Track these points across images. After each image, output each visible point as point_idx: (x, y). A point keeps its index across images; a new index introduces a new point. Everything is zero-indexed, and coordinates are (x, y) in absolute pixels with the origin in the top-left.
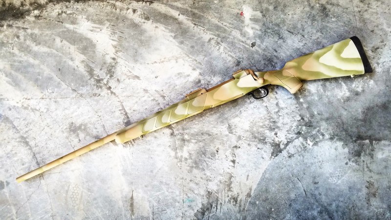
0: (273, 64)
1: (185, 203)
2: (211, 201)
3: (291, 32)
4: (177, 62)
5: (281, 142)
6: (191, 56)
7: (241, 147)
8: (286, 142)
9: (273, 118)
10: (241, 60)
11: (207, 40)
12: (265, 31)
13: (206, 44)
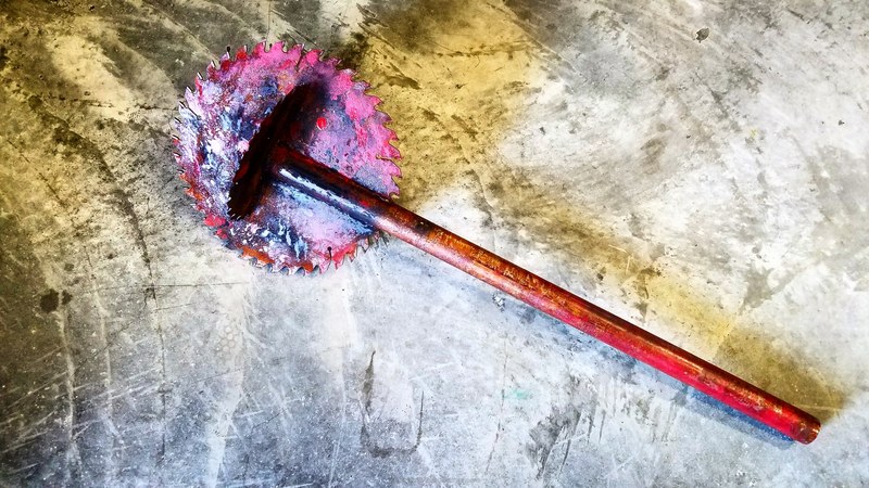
0: (753, 82)
1: (506, 400)
2: (576, 403)
3: (797, 15)
4: (511, 57)
5: (769, 272)
6: (547, 48)
7: (663, 273)
8: (782, 273)
9: (750, 211)
10: (670, 67)
11: (588, 15)
12: (732, 8)
13: (585, 23)
